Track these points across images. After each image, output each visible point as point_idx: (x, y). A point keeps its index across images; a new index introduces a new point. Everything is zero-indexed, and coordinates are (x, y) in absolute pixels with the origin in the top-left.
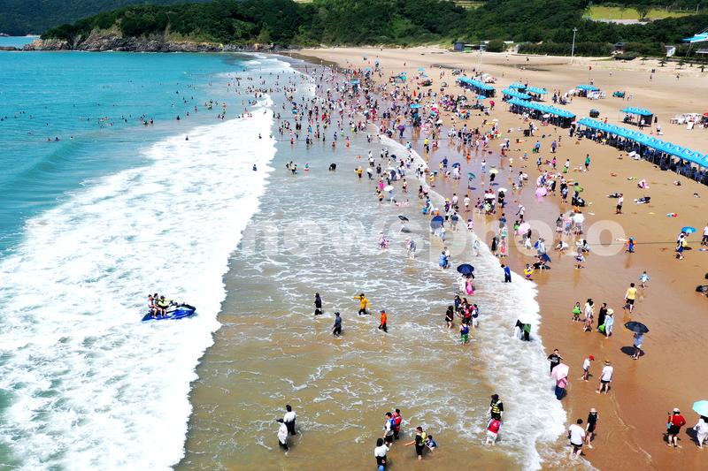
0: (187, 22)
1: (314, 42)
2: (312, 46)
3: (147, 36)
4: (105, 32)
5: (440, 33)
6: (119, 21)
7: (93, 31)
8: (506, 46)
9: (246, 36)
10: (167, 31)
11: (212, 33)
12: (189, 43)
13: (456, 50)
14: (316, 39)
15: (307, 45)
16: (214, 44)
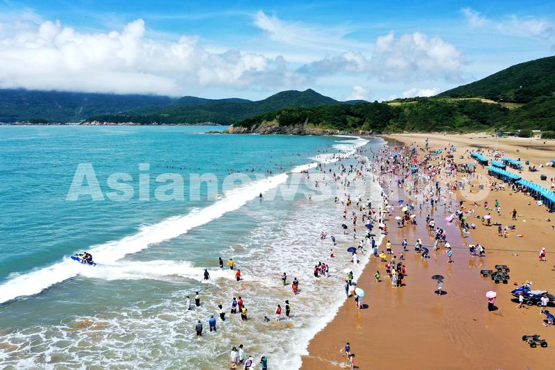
0: (318, 117)
1: (399, 129)
2: (398, 132)
3: (294, 125)
4: (269, 123)
5: (488, 124)
6: (278, 117)
7: (263, 123)
8: (533, 133)
9: (354, 126)
10: (306, 123)
11: (333, 124)
12: (318, 129)
13: (497, 135)
14: (402, 128)
15: (394, 132)
16: (334, 131)
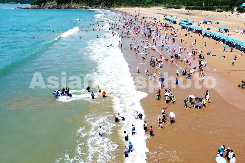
2: (118, 7)
3: (65, 4)
4: (51, 3)
5: (160, 3)
7: (48, 2)
8: (181, 7)
9: (97, 4)
10: (71, 2)
11: (86, 3)
12: (78, 6)
13: (165, 8)
14: (120, 5)
16: (87, 7)
